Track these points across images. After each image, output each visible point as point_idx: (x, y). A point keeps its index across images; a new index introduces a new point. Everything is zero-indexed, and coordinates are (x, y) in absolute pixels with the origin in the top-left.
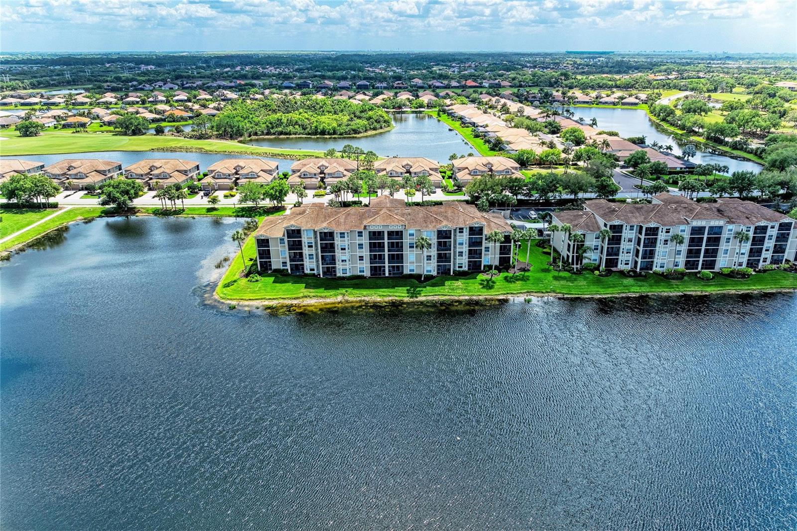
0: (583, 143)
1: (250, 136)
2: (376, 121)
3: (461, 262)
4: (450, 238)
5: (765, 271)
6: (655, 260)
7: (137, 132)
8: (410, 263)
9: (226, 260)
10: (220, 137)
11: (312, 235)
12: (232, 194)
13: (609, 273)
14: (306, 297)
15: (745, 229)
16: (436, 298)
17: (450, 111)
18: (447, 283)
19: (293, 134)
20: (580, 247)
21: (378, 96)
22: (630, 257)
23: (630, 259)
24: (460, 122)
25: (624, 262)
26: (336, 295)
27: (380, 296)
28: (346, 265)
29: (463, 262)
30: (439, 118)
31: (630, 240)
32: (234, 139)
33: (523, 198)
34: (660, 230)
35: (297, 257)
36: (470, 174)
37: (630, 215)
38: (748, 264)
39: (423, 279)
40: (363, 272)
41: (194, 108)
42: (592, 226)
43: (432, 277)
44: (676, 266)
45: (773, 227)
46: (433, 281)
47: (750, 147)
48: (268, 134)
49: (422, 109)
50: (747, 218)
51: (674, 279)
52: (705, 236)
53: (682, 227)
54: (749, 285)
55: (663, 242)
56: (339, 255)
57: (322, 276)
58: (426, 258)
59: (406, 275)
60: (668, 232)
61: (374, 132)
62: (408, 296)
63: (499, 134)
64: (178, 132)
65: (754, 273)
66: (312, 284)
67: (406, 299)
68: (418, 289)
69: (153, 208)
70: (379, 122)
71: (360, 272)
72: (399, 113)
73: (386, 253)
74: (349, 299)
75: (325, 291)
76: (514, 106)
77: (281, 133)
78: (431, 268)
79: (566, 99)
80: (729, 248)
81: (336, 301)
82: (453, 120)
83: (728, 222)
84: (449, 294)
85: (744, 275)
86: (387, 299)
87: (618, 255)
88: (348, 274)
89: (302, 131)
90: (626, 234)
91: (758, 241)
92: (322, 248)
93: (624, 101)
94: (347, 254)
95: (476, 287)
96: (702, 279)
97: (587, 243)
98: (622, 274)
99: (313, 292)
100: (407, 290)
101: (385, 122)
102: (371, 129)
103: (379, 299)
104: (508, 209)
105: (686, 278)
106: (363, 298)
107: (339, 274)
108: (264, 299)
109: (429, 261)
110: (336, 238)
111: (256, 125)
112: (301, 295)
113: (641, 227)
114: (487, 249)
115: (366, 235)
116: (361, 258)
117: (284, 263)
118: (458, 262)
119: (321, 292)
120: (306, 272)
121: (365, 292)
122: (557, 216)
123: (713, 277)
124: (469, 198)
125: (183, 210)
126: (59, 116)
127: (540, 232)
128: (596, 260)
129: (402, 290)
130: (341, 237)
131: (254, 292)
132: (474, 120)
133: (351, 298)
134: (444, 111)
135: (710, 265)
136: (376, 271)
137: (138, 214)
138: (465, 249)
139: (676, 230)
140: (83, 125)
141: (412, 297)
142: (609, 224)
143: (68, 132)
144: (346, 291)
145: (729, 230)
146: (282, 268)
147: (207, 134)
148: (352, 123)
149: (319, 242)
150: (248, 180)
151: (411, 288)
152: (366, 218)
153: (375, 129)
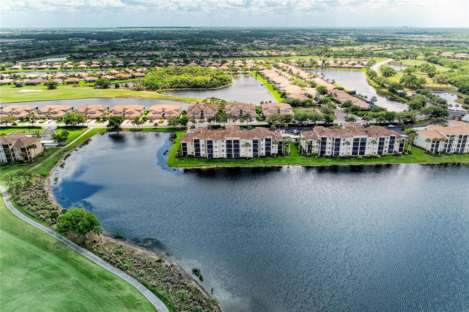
0: (326, 93)
1: (162, 89)
2: (224, 80)
3: (262, 152)
4: (258, 143)
5: (384, 156)
6: (340, 151)
7: (106, 87)
8: (242, 152)
9: (167, 151)
10: (148, 89)
11: (204, 142)
12: (163, 121)
13: (321, 156)
14: (202, 165)
15: (375, 139)
17: (262, 74)
18: (257, 161)
19: (184, 88)
20: (310, 146)
21: (224, 63)
22: (330, 150)
23: (330, 151)
24: (267, 80)
25: (328, 152)
28: (217, 153)
29: (263, 152)
30: (256, 77)
31: (330, 143)
32: (155, 91)
33: (292, 123)
34: (341, 139)
35: (198, 150)
36: (269, 112)
37: (330, 133)
38: (378, 153)
39: (247, 159)
41: (129, 71)
42: (315, 138)
43: (251, 158)
44: (349, 154)
45: (387, 138)
46: (251, 160)
47: (407, 96)
48: (171, 88)
49: (247, 72)
50: (377, 134)
51: (347, 159)
52: (360, 142)
53: (350, 138)
54: (376, 161)
55: (342, 144)
56: (214, 149)
57: (207, 158)
58: (248, 151)
59: (241, 157)
60: (344, 140)
61: (223, 86)
63: (285, 89)
64: (126, 87)
65: (380, 157)
66: (204, 161)
69: (129, 128)
70: (226, 81)
71: (223, 156)
72: (235, 74)
73: (233, 149)
74: (219, 166)
75: (210, 163)
76: (295, 70)
77: (178, 87)
78: (250, 154)
79: (324, 65)
80: (370, 146)
81: (214, 167)
82: (264, 79)
83: (369, 136)
85: (375, 157)
87: (325, 149)
88: (218, 157)
89: (188, 86)
90: (328, 141)
91: (381, 144)
92: (208, 147)
93: (355, 66)
94: (218, 149)
95: (268, 162)
96: (358, 159)
97: (313, 145)
98: (327, 157)
99: (205, 164)
101: (229, 80)
102: (222, 84)
104: (284, 129)
105: (352, 158)
107: (214, 157)
109: (250, 152)
110: (213, 143)
111: (165, 83)
113: (334, 138)
114: (273, 147)
115: (225, 142)
116: (223, 151)
117: (192, 153)
118: (261, 152)
120: (201, 156)
122: (302, 133)
123: (363, 158)
124: (268, 124)
125: (143, 129)
126: (62, 77)
127: (296, 139)
128: (317, 151)
130: (215, 143)
131: (182, 164)
132: (274, 80)
134: (259, 73)
135: (363, 153)
136: (229, 156)
137: (123, 131)
138: (264, 147)
139: (347, 140)
140: (77, 83)
142: (321, 137)
143: (70, 86)
145: (369, 139)
146: (191, 154)
147: (141, 88)
148: (212, 82)
149: (207, 144)
150: (169, 115)
151: (243, 162)
152: (225, 135)
153: (224, 85)
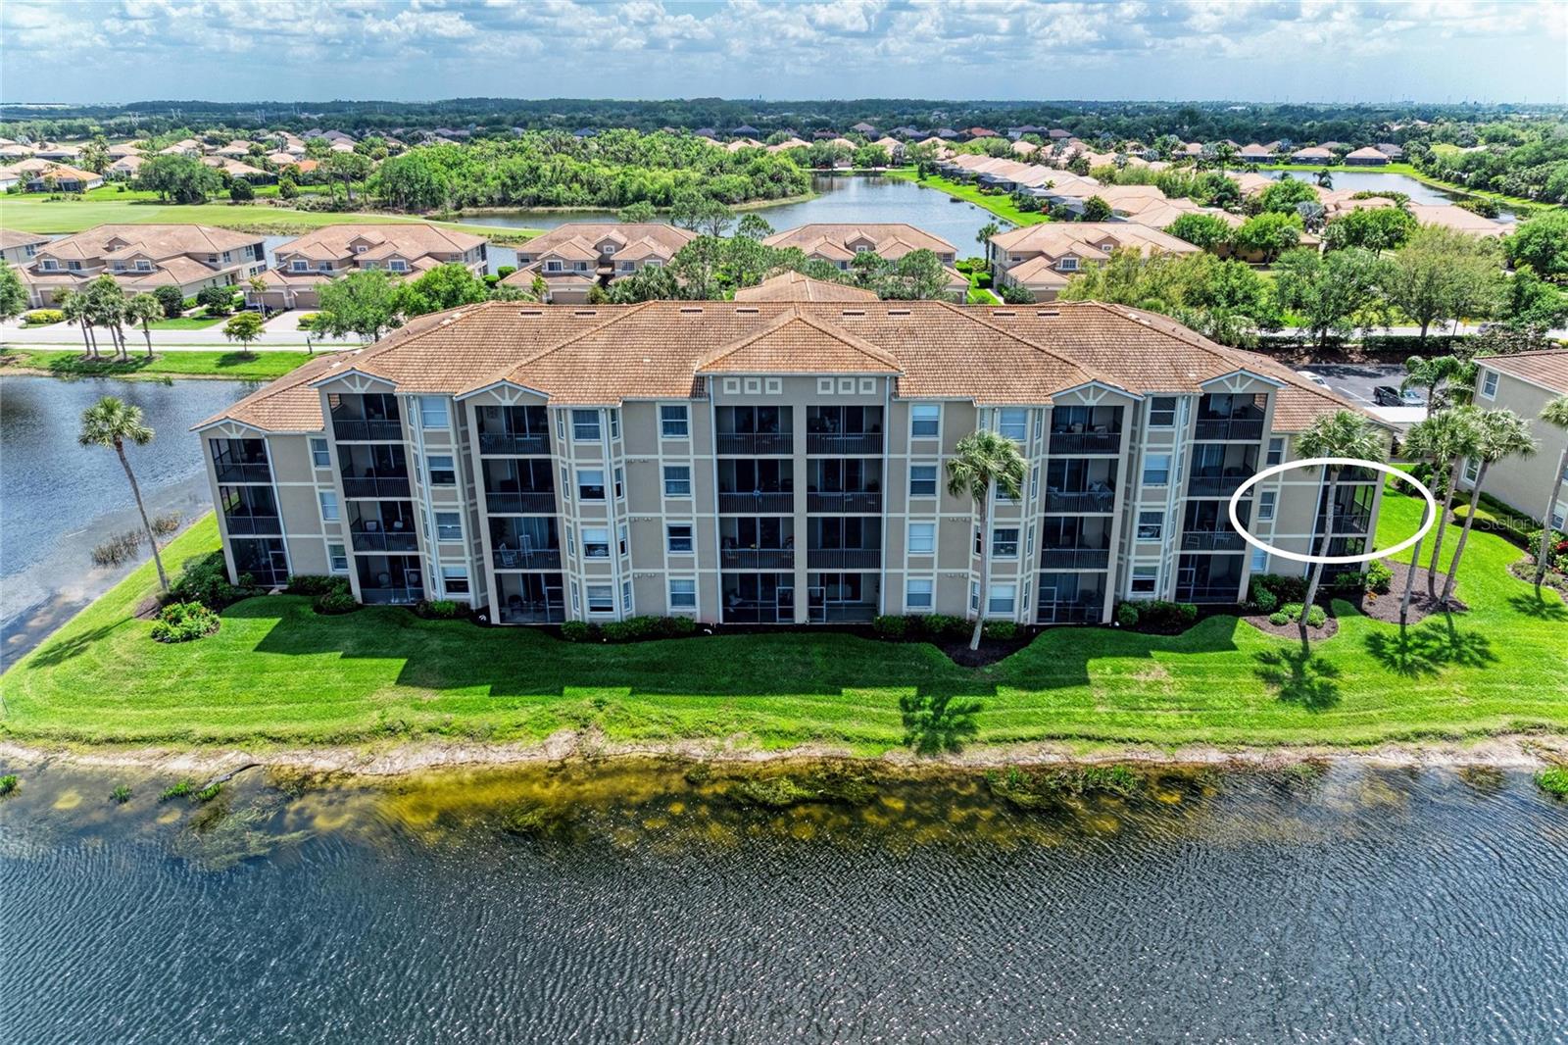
1: (459, 207)
2: (772, 179)
3: (1147, 561)
4: (1113, 445)
7: (187, 197)
8: (913, 563)
9: (160, 529)
10: (382, 206)
11: (447, 424)
14: (391, 731)
16: (1055, 755)
17: (950, 168)
18: (1099, 669)
19: (567, 203)
24: (977, 186)
26: (542, 726)
27: (764, 734)
28: (607, 568)
29: (1156, 560)
30: (923, 183)
32: (417, 213)
39: (974, 645)
40: (690, 600)
43: (1023, 636)
46: (1025, 655)
48: (503, 202)
49: (878, 169)
56: (573, 518)
57: (495, 619)
59: (894, 620)
61: (767, 203)
62: (908, 742)
64: (285, 197)
66: (439, 662)
67: (901, 761)
68: (957, 701)
69: (57, 354)
70: (779, 180)
71: (676, 600)
72: (826, 175)
73: (800, 514)
74: (609, 749)
75: (495, 701)
77: (536, 201)
78: (1012, 589)
81: (540, 759)
82: (959, 183)
84: (1116, 732)
86: (802, 755)
88: (618, 614)
89: (589, 197)
92: (489, 485)
93: (1352, 155)
94: (610, 519)
95: (1250, 696)
99: (433, 707)
100: (904, 703)
101: (793, 181)
102: (758, 195)
103: (759, 754)
106: (677, 747)
107: (578, 610)
108: (184, 737)
109: (1007, 559)
110: (556, 439)
111: (477, 182)
112: (371, 720)
115: (702, 425)
116: (680, 537)
117: (333, 554)
118: (1135, 560)
119: (476, 705)
120: (429, 594)
121: (690, 711)
125: (149, 359)
129: (877, 702)
130: (579, 434)
131: (149, 700)
132: (1012, 180)
133: (618, 745)
134: (933, 170)
136: (752, 602)
137: (3, 370)
138: (1173, 500)
140: (75, 186)
141: (929, 747)
143: (37, 199)
144: (600, 704)
146: (327, 573)
147: (353, 201)
148: (712, 180)
149: (478, 456)
151: (921, 694)
152: (705, 348)
153: (768, 196)
